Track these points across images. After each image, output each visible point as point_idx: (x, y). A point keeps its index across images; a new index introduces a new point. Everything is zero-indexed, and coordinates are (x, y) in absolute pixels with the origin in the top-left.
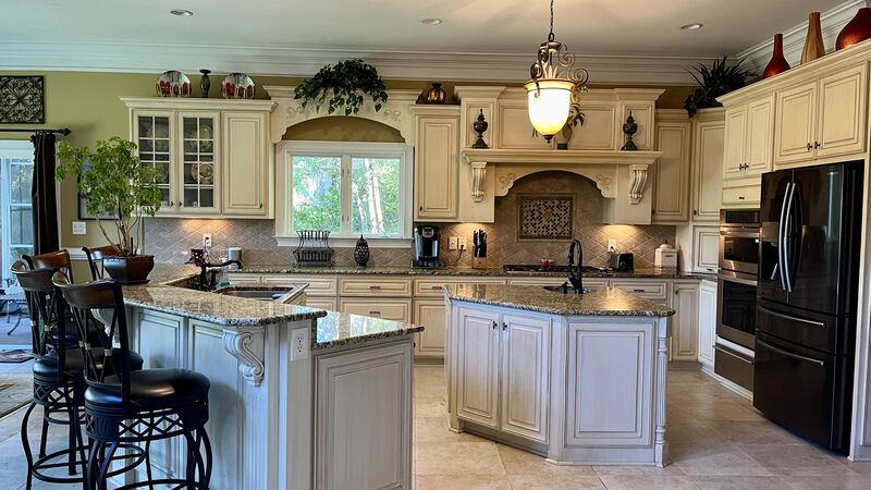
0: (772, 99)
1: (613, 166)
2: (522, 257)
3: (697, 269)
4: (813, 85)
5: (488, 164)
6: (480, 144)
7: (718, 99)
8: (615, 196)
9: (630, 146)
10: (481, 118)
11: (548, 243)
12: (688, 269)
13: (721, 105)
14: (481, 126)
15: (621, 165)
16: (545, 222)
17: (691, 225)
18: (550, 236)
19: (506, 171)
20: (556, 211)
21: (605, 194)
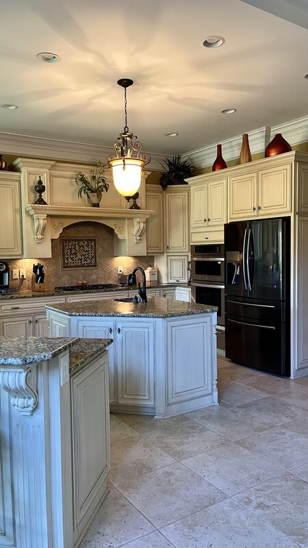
0: (225, 181)
1: (123, 219)
2: (66, 281)
3: (170, 281)
4: (255, 175)
5: (48, 216)
6: (41, 201)
7: (186, 180)
8: (126, 238)
9: (135, 206)
10: (40, 182)
11: (82, 270)
12: (164, 281)
13: (187, 183)
14: (40, 188)
15: (128, 219)
16: (79, 256)
17: (165, 255)
18: (83, 266)
19: (57, 221)
20: (86, 249)
21: (120, 236)
